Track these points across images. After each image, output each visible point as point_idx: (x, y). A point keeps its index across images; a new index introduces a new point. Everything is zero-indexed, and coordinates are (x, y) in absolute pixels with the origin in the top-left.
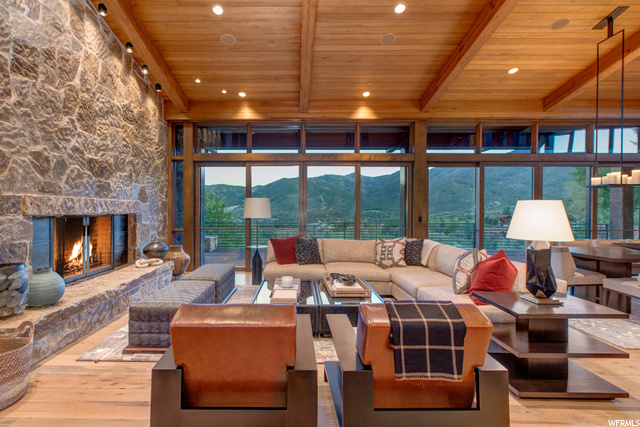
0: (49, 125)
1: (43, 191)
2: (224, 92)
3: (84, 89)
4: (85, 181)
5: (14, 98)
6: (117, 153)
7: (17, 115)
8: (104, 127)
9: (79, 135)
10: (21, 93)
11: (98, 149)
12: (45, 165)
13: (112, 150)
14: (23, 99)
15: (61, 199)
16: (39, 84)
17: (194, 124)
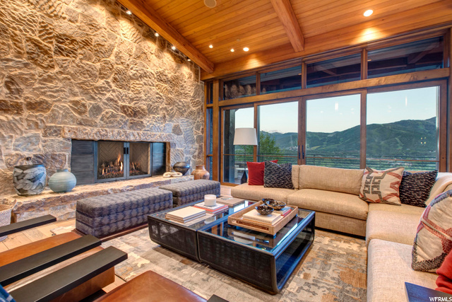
0: (87, 85)
1: (81, 124)
2: (232, 50)
3: (119, 62)
4: (118, 119)
5: (57, 69)
6: (150, 103)
7: (59, 79)
8: (138, 86)
9: (114, 91)
10: (62, 67)
11: (132, 100)
12: (83, 109)
13: (145, 100)
14: (64, 70)
15: (96, 130)
16: (77, 61)
17: (220, 80)
